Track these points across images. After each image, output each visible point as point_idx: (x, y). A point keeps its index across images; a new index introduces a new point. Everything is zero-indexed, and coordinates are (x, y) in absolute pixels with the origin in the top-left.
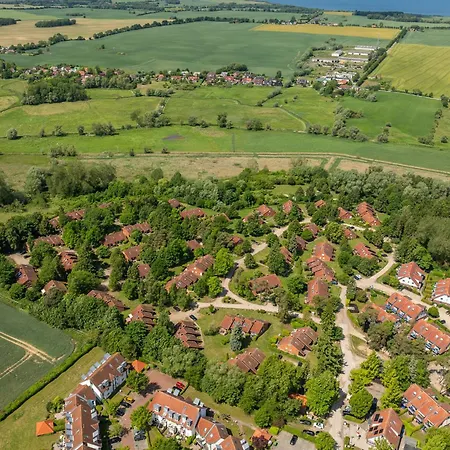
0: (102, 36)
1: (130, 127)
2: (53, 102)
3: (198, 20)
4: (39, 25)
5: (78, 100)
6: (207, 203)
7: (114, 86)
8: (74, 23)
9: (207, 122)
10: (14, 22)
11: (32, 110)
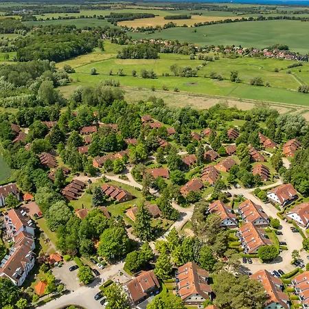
0: (201, 25)
1: (167, 75)
2: (135, 58)
3: (278, 18)
4: (165, 18)
5: (151, 58)
6: (169, 121)
7: (181, 52)
8: (190, 18)
9: (223, 77)
10: (153, 16)
11: (119, 62)
